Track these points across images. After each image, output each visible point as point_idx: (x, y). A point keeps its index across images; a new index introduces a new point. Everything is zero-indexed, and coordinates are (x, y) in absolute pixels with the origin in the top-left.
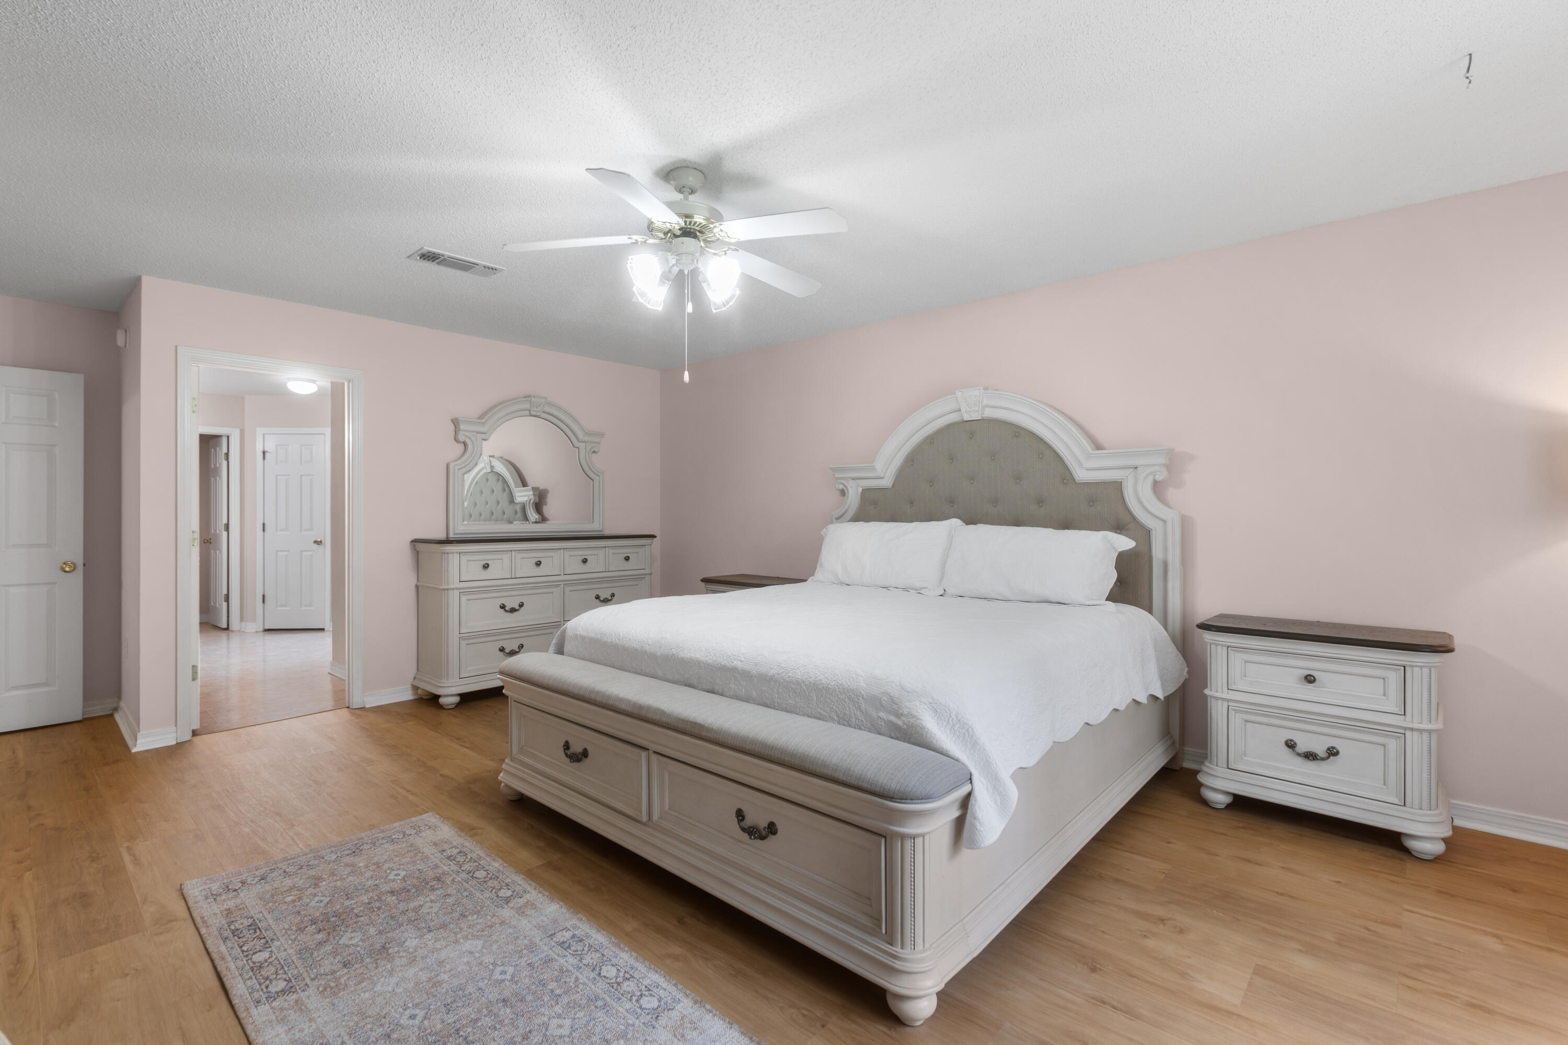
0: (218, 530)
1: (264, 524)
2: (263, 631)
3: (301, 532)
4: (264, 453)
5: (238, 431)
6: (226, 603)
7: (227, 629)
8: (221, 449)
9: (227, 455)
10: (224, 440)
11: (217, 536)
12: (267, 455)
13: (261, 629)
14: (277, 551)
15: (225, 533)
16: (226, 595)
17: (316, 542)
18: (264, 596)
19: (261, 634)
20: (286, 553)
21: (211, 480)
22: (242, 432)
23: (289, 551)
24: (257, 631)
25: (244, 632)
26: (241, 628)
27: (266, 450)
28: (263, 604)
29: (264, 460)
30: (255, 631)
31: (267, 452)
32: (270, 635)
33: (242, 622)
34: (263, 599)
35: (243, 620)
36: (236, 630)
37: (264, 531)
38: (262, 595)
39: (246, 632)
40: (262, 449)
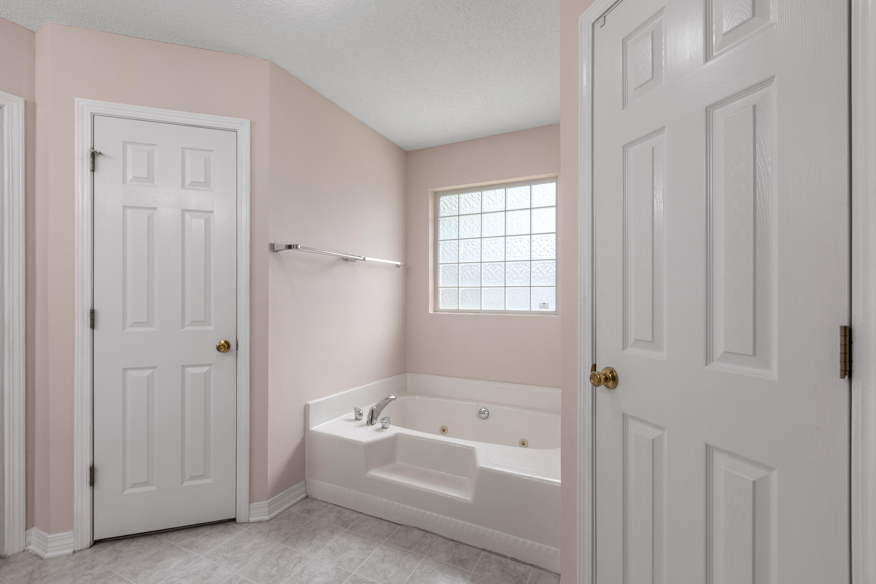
1: (93, 312)
2: (91, 547)
4: (94, 155)
5: (20, 101)
12: (99, 160)
13: (87, 544)
14: (125, 369)
17: (219, 347)
18: (93, 469)
19: (89, 551)
20: (148, 372)
22: (30, 107)
23: (155, 367)
24: (76, 550)
25: (37, 555)
26: (30, 544)
27: (97, 149)
28: (92, 487)
29: (93, 170)
30: (71, 551)
31: (100, 153)
32: (107, 550)
33: (34, 531)
34: (90, 477)
35: (33, 526)
36: (16, 551)
37: (93, 326)
38: (88, 467)
39: (41, 558)
40: (89, 147)
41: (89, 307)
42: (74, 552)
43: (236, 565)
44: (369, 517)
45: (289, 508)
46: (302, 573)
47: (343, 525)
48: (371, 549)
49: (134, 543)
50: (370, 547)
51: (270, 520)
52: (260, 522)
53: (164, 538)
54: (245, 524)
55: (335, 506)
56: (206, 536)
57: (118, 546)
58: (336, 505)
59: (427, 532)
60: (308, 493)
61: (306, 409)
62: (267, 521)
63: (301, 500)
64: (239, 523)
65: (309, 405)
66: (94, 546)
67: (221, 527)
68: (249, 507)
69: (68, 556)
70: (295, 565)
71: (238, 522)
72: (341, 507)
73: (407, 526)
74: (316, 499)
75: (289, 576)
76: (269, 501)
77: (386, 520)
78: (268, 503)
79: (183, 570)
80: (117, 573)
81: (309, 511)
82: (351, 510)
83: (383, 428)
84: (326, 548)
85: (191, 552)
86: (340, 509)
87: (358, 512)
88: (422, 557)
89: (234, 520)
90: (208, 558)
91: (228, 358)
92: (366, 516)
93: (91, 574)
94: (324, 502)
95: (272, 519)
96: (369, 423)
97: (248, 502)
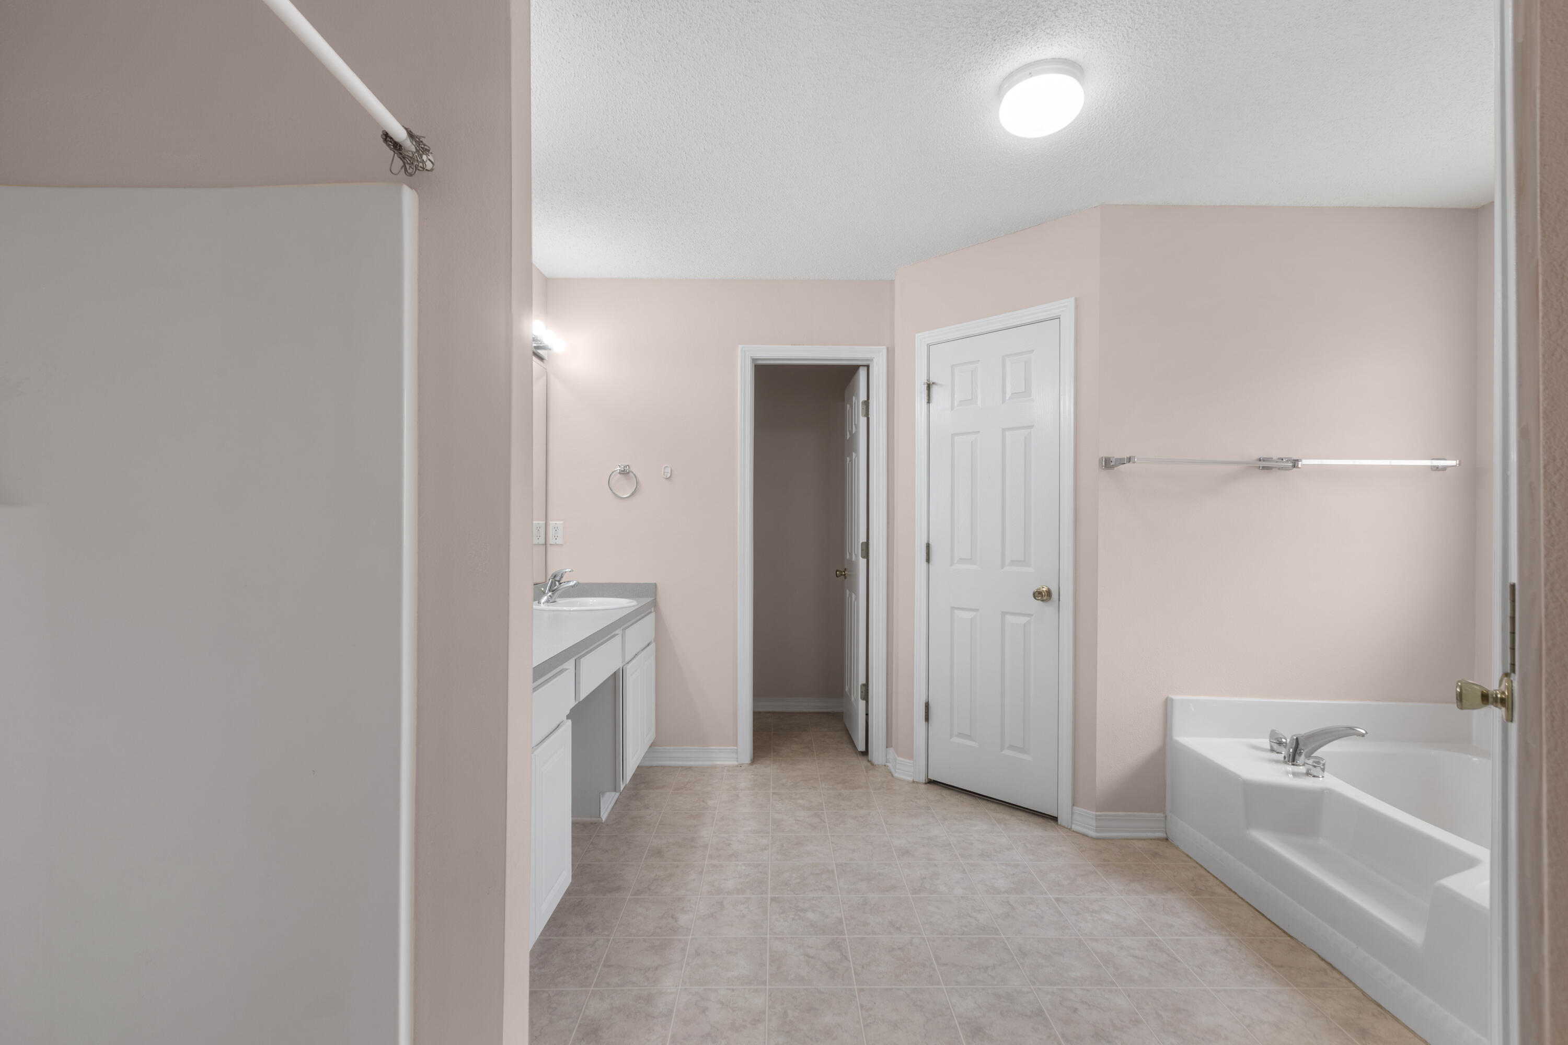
0: (853, 554)
1: (928, 546)
2: (926, 783)
3: (1003, 566)
4: (929, 387)
5: (884, 349)
6: (864, 702)
7: (865, 753)
8: (858, 398)
9: (867, 404)
10: (862, 373)
11: (853, 565)
12: (934, 389)
13: (922, 778)
14: (953, 608)
15: (862, 562)
16: (863, 685)
17: (1038, 595)
18: (927, 706)
19: (923, 786)
20: (972, 614)
21: (847, 459)
22: (890, 353)
23: (977, 610)
24: (915, 780)
25: (891, 773)
26: (889, 762)
27: (932, 380)
28: (927, 723)
29: (929, 402)
30: (911, 779)
31: (933, 383)
32: (935, 792)
33: (891, 750)
34: (925, 713)
35: (892, 746)
36: (880, 763)
37: (928, 560)
38: (924, 702)
39: (893, 776)
40: (926, 379)
41: (926, 542)
42: (913, 782)
43: (1031, 857)
44: (1244, 903)
45: (1132, 839)
46: (1095, 901)
47: (1193, 891)
48: (1210, 932)
49: (958, 797)
50: (1210, 930)
51: (1098, 839)
52: (1084, 835)
53: (983, 804)
54: (1066, 829)
55: (1199, 867)
56: (1022, 820)
57: (946, 792)
58: (1202, 867)
59: (1334, 968)
60: (1168, 834)
61: (1167, 705)
62: (1092, 838)
63: (1154, 839)
64: (1060, 825)
65: (1172, 700)
66: (928, 785)
67: (1040, 820)
68: (1072, 810)
69: (908, 782)
70: (1093, 891)
71: (1059, 823)
72: (1209, 872)
73: (1302, 943)
74: (1177, 848)
75: (1078, 895)
76: (1098, 813)
77: (1269, 920)
78: (1096, 816)
79: (982, 835)
80: (933, 811)
81: (1155, 855)
82: (1222, 882)
83: (1308, 774)
84: (1144, 898)
85: (998, 825)
86: (1204, 873)
87: (1230, 890)
88: (1288, 985)
89: (1055, 819)
90: (1009, 838)
91: (1047, 609)
92: (1240, 900)
93: (916, 803)
94: (1188, 856)
95: (1100, 839)
96: (1287, 759)
97: (1070, 804)
